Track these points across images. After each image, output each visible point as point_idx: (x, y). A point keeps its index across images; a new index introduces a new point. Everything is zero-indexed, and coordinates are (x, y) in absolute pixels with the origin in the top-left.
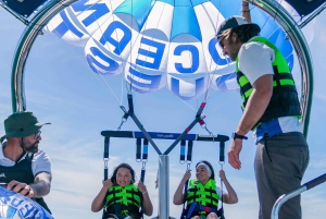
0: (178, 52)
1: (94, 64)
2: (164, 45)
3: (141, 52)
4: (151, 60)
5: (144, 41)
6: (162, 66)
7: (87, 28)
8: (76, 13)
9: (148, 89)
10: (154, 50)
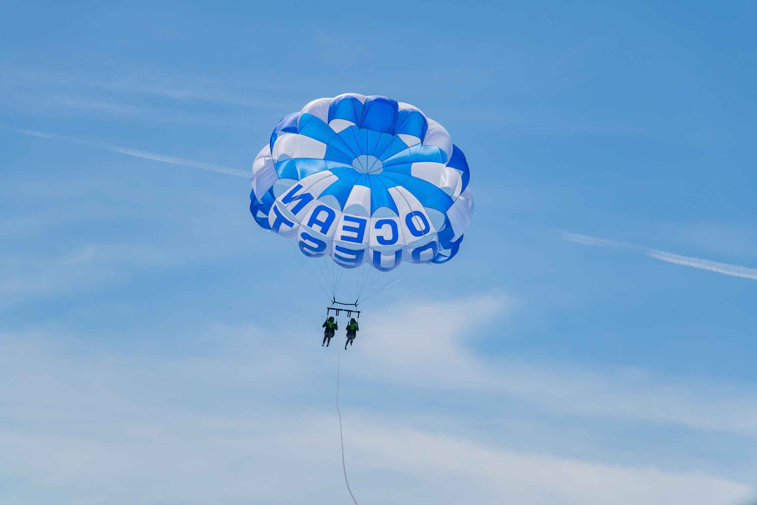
0: (379, 225)
1: (305, 248)
2: (365, 221)
3: (345, 228)
4: (355, 235)
5: (347, 218)
6: (364, 240)
7: (295, 216)
8: (285, 205)
9: (353, 264)
10: (357, 225)
